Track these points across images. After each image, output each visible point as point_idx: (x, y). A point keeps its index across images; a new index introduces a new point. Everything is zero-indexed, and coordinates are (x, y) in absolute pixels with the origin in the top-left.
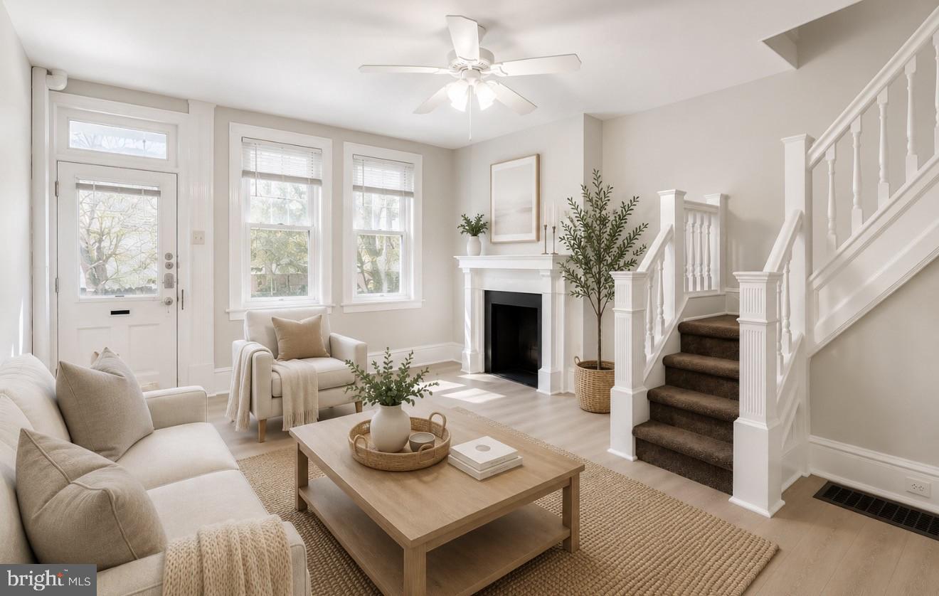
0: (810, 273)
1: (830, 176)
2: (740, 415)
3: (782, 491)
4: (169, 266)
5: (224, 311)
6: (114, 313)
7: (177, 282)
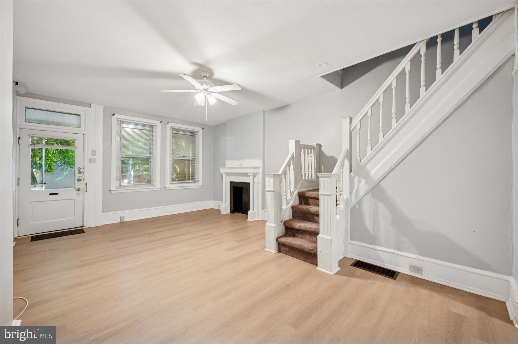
0: (351, 172)
1: (358, 134)
2: (320, 233)
3: (339, 260)
4: (80, 173)
5: (108, 190)
6: (50, 194)
7: (83, 179)
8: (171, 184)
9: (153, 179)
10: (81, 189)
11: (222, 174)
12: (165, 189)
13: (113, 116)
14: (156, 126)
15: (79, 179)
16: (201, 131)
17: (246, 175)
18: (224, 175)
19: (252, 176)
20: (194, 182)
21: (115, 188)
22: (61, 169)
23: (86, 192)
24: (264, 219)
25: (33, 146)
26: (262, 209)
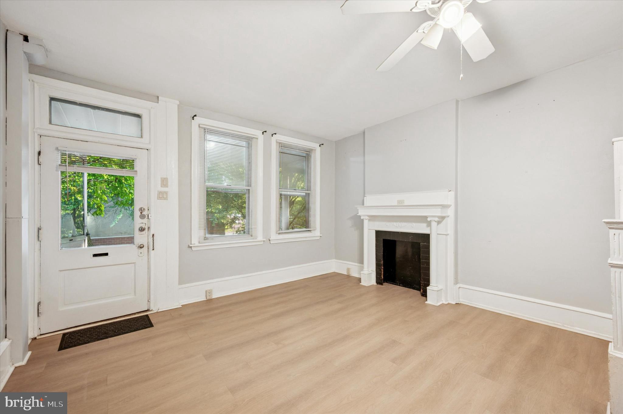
4: (142, 217)
5: (187, 246)
6: (95, 255)
7: (149, 228)
8: (278, 234)
9: (253, 227)
10: (144, 245)
11: (362, 218)
12: (270, 243)
13: (193, 119)
14: (256, 138)
15: (142, 228)
16: (318, 149)
17: (423, 219)
18: (366, 219)
19: (435, 221)
20: (309, 231)
21: (198, 243)
22: (113, 211)
23: (153, 250)
24: (460, 303)
25: (63, 168)
26: (454, 284)
